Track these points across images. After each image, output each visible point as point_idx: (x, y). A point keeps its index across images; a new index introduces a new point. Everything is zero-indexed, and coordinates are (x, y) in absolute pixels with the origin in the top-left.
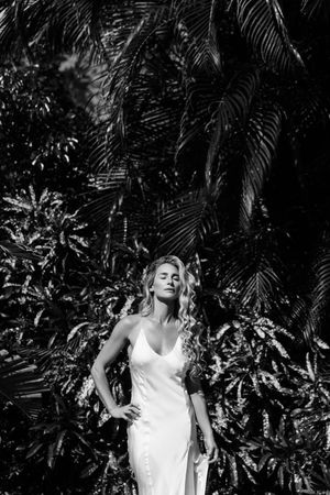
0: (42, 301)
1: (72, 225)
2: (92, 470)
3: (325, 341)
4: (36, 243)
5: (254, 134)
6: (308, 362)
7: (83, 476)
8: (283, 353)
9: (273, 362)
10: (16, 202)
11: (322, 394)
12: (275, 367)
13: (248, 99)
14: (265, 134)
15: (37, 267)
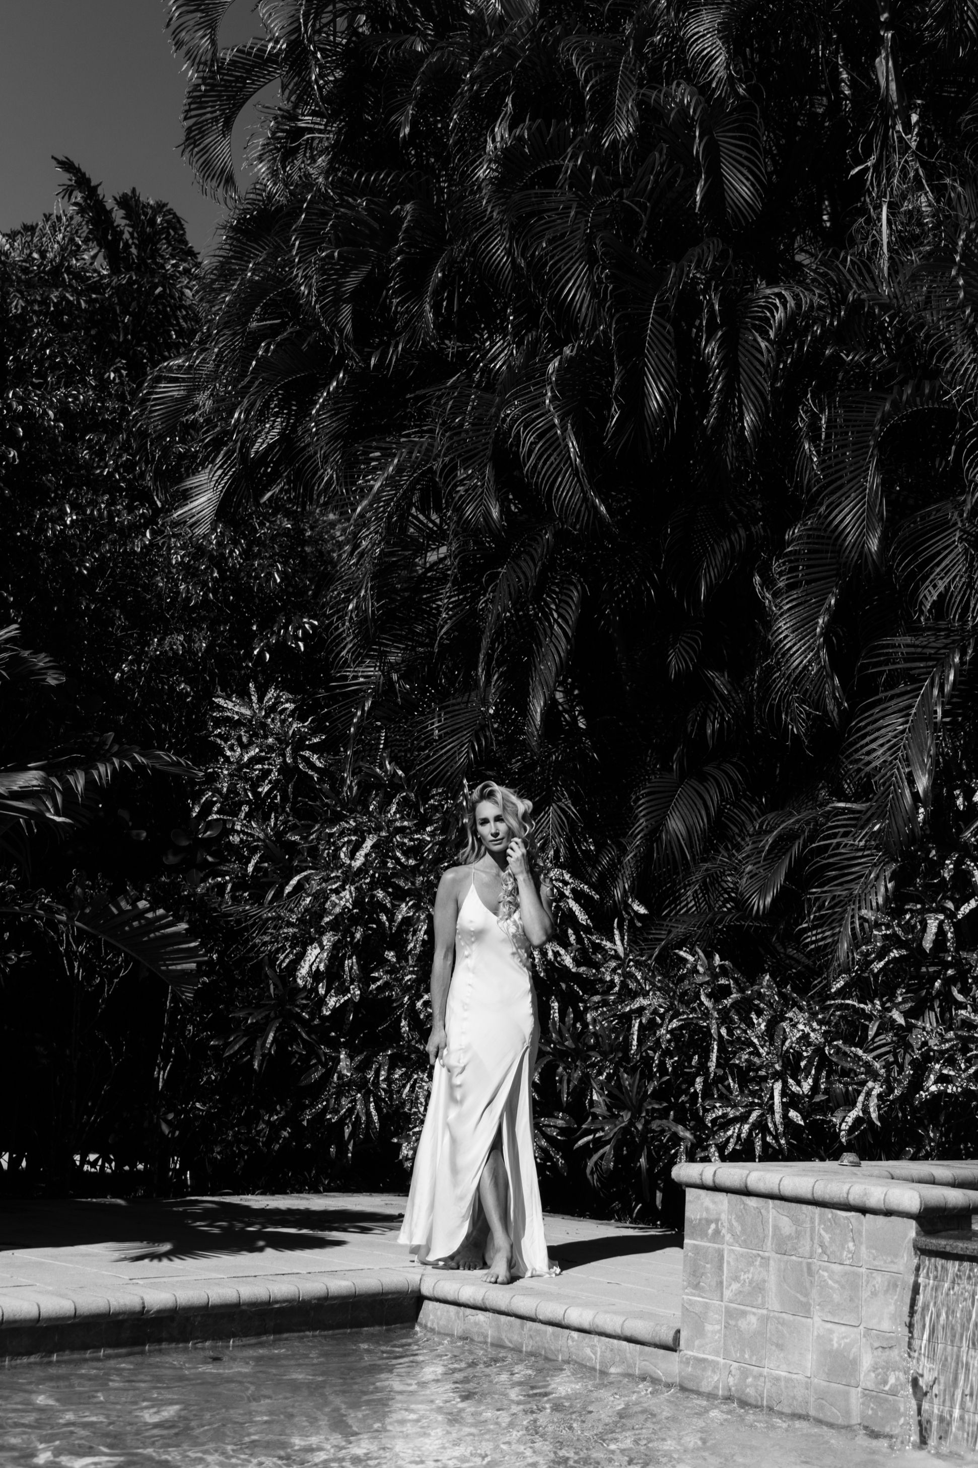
0: (259, 839)
1: (304, 738)
2: (316, 1075)
3: (642, 902)
4: (254, 760)
5: (547, 616)
6: (616, 932)
7: (304, 1083)
8: (582, 917)
9: (570, 931)
10: (230, 705)
11: (632, 976)
12: (572, 938)
13: (536, 565)
14: (560, 615)
15: (257, 794)
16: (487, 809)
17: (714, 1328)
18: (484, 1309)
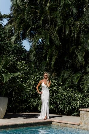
0: (22, 77)
1: (27, 66)
3: (62, 83)
5: (54, 54)
6: (60, 86)
9: (55, 86)
10: (19, 62)
13: (53, 49)
16: (45, 74)
17: (83, 123)
18: (59, 122)
